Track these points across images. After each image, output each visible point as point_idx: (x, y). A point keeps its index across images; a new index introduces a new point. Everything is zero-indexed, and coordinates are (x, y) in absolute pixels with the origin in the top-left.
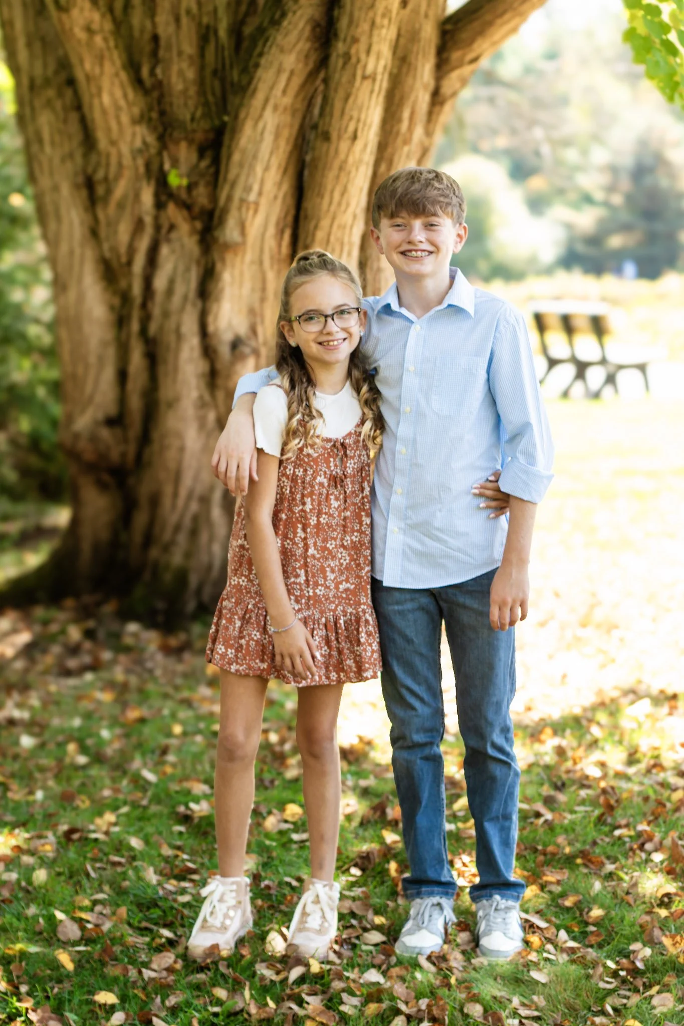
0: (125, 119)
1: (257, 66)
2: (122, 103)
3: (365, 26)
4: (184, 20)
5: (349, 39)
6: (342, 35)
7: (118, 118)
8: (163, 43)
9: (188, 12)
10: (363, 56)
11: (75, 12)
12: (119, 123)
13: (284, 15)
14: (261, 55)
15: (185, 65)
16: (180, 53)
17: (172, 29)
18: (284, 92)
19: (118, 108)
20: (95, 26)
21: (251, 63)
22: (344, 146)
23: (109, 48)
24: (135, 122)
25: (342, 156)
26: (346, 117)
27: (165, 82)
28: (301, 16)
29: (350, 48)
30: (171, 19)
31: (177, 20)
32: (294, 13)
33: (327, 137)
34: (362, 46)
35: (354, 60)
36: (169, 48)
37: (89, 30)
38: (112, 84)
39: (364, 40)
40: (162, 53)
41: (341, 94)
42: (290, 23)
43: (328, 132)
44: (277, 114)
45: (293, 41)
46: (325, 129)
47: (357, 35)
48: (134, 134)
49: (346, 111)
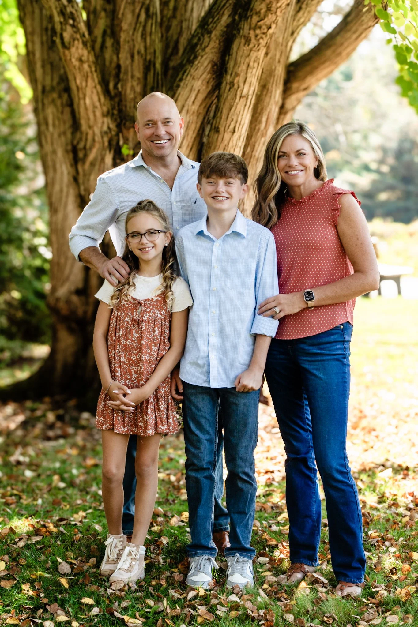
0: (98, 114)
1: (178, 86)
2: (97, 104)
3: (244, 67)
4: (136, 57)
5: (234, 74)
6: (230, 72)
7: (94, 112)
8: (123, 70)
9: (139, 52)
10: (241, 85)
11: (73, 50)
12: (95, 115)
13: (196, 57)
14: (181, 80)
15: (135, 83)
16: (132, 77)
17: (129, 62)
18: (193, 102)
19: (95, 107)
20: (85, 58)
21: (175, 85)
22: (227, 136)
23: (91, 72)
24: (104, 115)
25: (226, 142)
26: (229, 119)
27: (123, 93)
28: (206, 59)
29: (234, 79)
30: (129, 57)
31: (132, 57)
32: (202, 57)
33: (217, 130)
34: (241, 79)
35: (236, 86)
36: (126, 73)
37: (81, 60)
38: (92, 92)
39: (242, 74)
40: (122, 75)
41: (227, 105)
42: (199, 62)
43: (218, 128)
44: (188, 115)
45: (200, 73)
46: (217, 126)
47: (239, 72)
48: (103, 123)
49: (230, 116)
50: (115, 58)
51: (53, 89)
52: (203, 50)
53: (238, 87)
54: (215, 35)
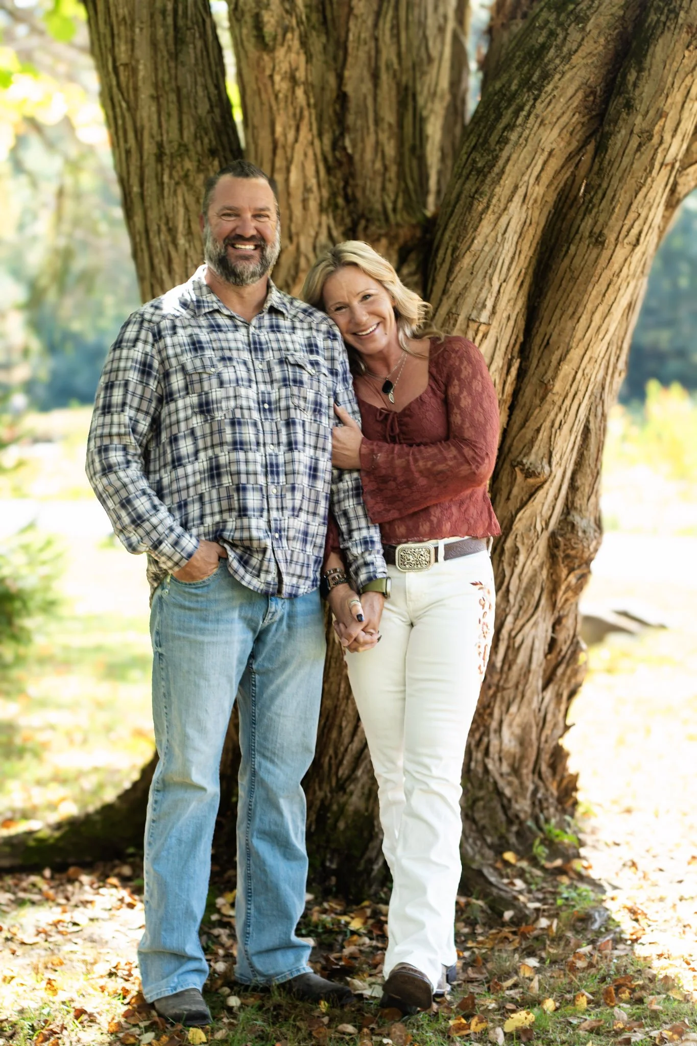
0: (313, 205)
1: (503, 141)
2: (313, 182)
3: (678, 97)
4: (384, 77)
5: (652, 113)
6: (642, 108)
7: (305, 201)
8: (352, 105)
9: (389, 66)
10: (667, 137)
11: (281, 53)
12: (305, 208)
13: (546, 76)
14: (510, 127)
15: (383, 137)
16: (377, 121)
17: (367, 87)
18: (538, 178)
19: (307, 190)
20: (301, 75)
21: (494, 138)
22: (621, 253)
23: (309, 105)
24: (322, 210)
25: (616, 267)
26: (632, 215)
27: (357, 157)
28: (572, 79)
29: (654, 124)
30: (367, 75)
31: (375, 77)
32: (563, 74)
33: (599, 240)
34: (670, 124)
35: (655, 140)
36: (362, 112)
37: (293, 79)
38: (306, 155)
39: (673, 114)
40: (351, 119)
41: (631, 183)
42: (556, 87)
43: (601, 234)
44: (525, 207)
45: (558, 110)
46: (597, 230)
47: (666, 109)
48: (320, 224)
49: (633, 207)
50: (332, 80)
51: (183, 149)
52: (567, 58)
53: (661, 143)
54: (597, 26)
